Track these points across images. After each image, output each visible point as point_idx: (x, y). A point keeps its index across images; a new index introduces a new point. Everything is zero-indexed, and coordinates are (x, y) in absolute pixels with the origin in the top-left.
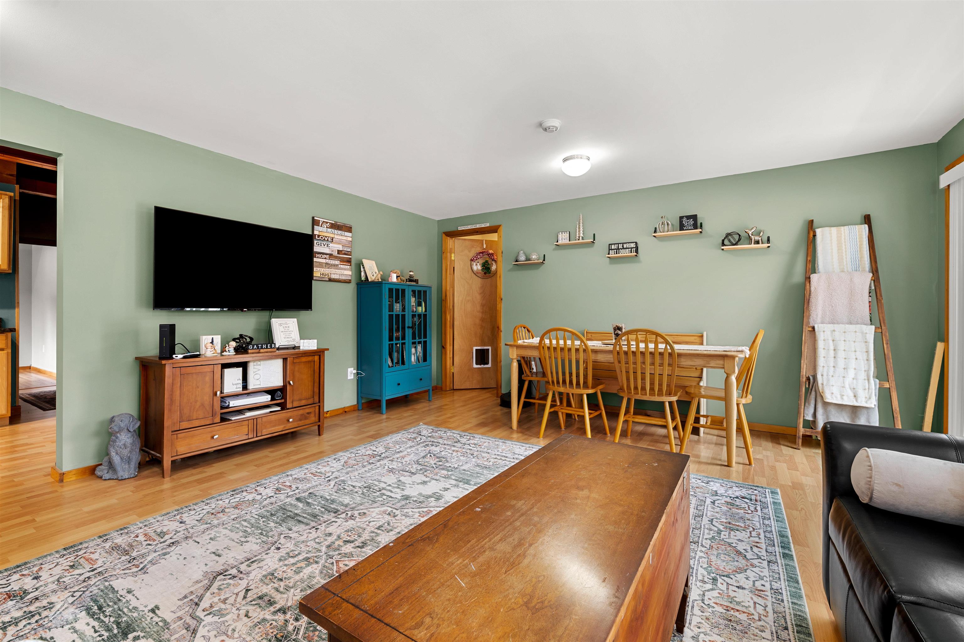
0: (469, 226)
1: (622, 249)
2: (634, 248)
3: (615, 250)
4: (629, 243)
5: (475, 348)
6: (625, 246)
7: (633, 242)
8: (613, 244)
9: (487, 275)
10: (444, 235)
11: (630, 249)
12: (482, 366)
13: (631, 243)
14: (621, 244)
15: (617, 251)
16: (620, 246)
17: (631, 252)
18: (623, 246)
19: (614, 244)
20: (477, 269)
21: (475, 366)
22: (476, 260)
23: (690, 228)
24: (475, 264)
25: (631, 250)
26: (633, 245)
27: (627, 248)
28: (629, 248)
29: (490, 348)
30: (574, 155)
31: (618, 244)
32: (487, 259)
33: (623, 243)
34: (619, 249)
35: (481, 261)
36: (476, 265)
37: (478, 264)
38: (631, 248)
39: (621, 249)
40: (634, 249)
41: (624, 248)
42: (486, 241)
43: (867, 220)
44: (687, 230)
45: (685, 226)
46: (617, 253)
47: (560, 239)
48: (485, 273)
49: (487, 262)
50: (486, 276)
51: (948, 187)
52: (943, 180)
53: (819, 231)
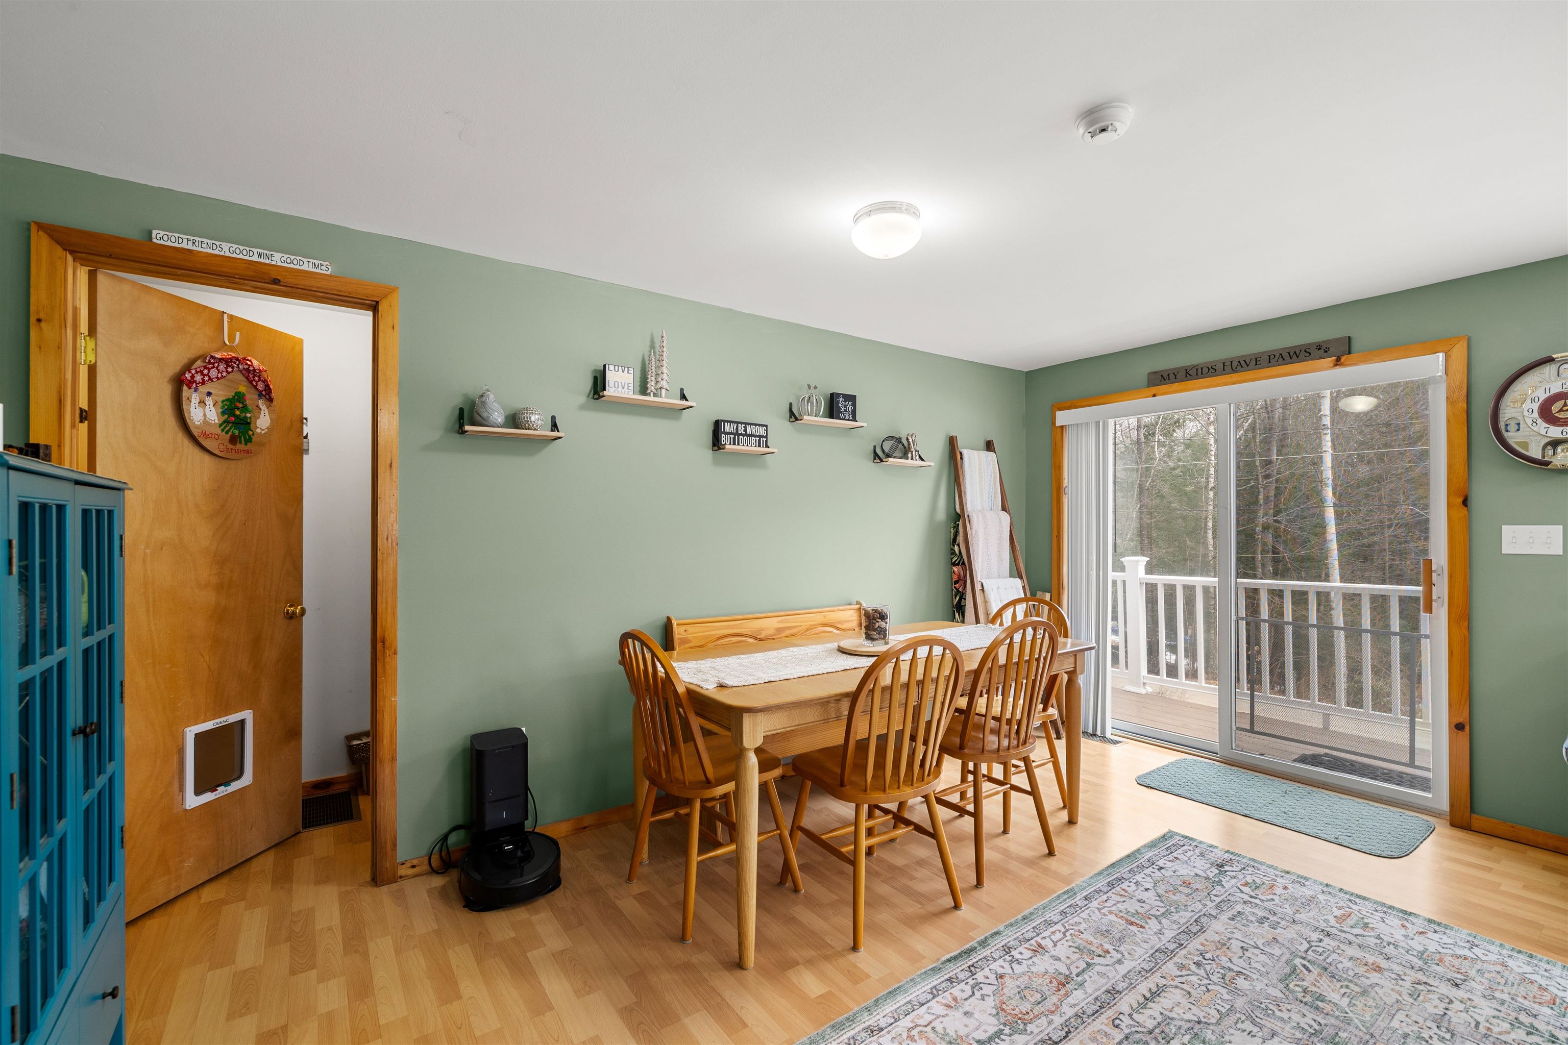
1: (743, 435)
2: (763, 437)
3: (732, 436)
4: (756, 425)
5: (191, 733)
6: (749, 430)
7: (763, 426)
8: (728, 421)
9: (239, 446)
11: (758, 439)
12: (222, 791)
13: (759, 425)
14: (742, 423)
15: (734, 439)
16: (741, 430)
17: (759, 446)
18: (745, 430)
19: (730, 422)
20: (206, 422)
21: (192, 801)
22: (203, 383)
23: (848, 417)
24: (195, 398)
25: (759, 441)
26: (761, 431)
27: (752, 435)
28: (755, 436)
29: (247, 715)
31: (738, 423)
32: (242, 389)
33: (746, 424)
34: (739, 435)
35: (221, 391)
36: (202, 403)
37: (209, 401)
38: (760, 437)
39: (741, 434)
40: (765, 439)
41: (746, 435)
42: (231, 317)
43: (990, 446)
44: (844, 419)
45: (841, 412)
46: (734, 444)
47: (611, 384)
48: (233, 440)
49: (239, 397)
50: (238, 451)
51: (1062, 427)
52: (1062, 418)
53: (965, 452)
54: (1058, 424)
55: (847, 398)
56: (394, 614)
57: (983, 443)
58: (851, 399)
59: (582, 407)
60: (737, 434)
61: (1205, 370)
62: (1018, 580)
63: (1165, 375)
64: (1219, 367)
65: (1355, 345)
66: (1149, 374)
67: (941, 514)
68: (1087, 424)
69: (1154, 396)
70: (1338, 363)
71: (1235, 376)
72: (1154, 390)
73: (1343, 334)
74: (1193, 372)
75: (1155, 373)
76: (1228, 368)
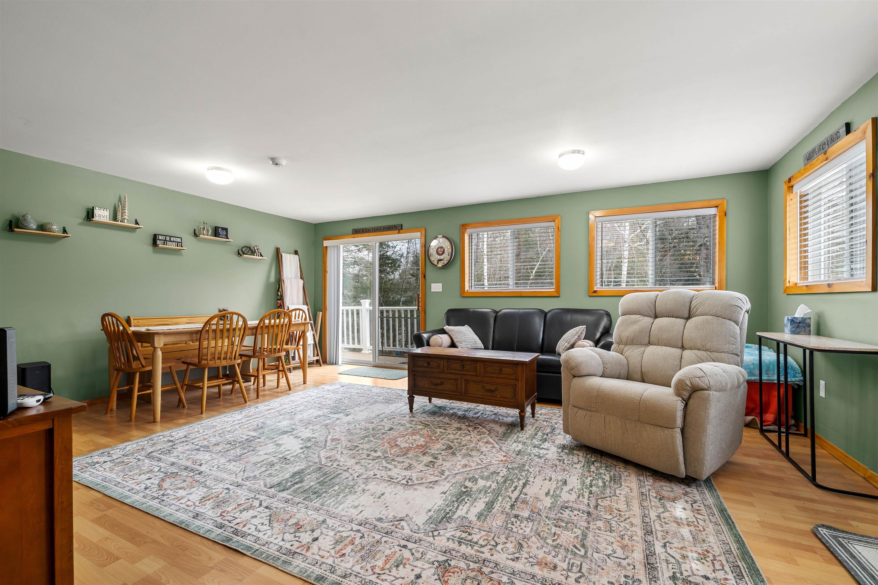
3: (163, 241)
4: (176, 237)
6: (172, 239)
7: (180, 238)
13: (178, 237)
14: (168, 236)
16: (168, 239)
17: (178, 246)
18: (170, 239)
19: (162, 235)
23: (224, 237)
25: (178, 244)
26: (179, 240)
27: (173, 242)
28: (175, 242)
31: (166, 236)
33: (170, 236)
34: (167, 241)
38: (178, 242)
40: (180, 244)
41: (170, 241)
43: (296, 253)
44: (222, 238)
45: (220, 235)
46: (164, 244)
47: (97, 215)
51: (326, 247)
52: (326, 243)
53: (283, 254)
54: (324, 245)
55: (223, 229)
57: (293, 251)
58: (226, 230)
59: (80, 224)
60: (166, 240)
61: (368, 230)
62: (306, 306)
63: (356, 231)
64: (371, 230)
65: (404, 227)
66: (352, 230)
67: (272, 279)
68: (334, 246)
69: (354, 238)
70: (399, 233)
71: (375, 233)
72: (354, 236)
73: (400, 223)
74: (364, 231)
75: (354, 229)
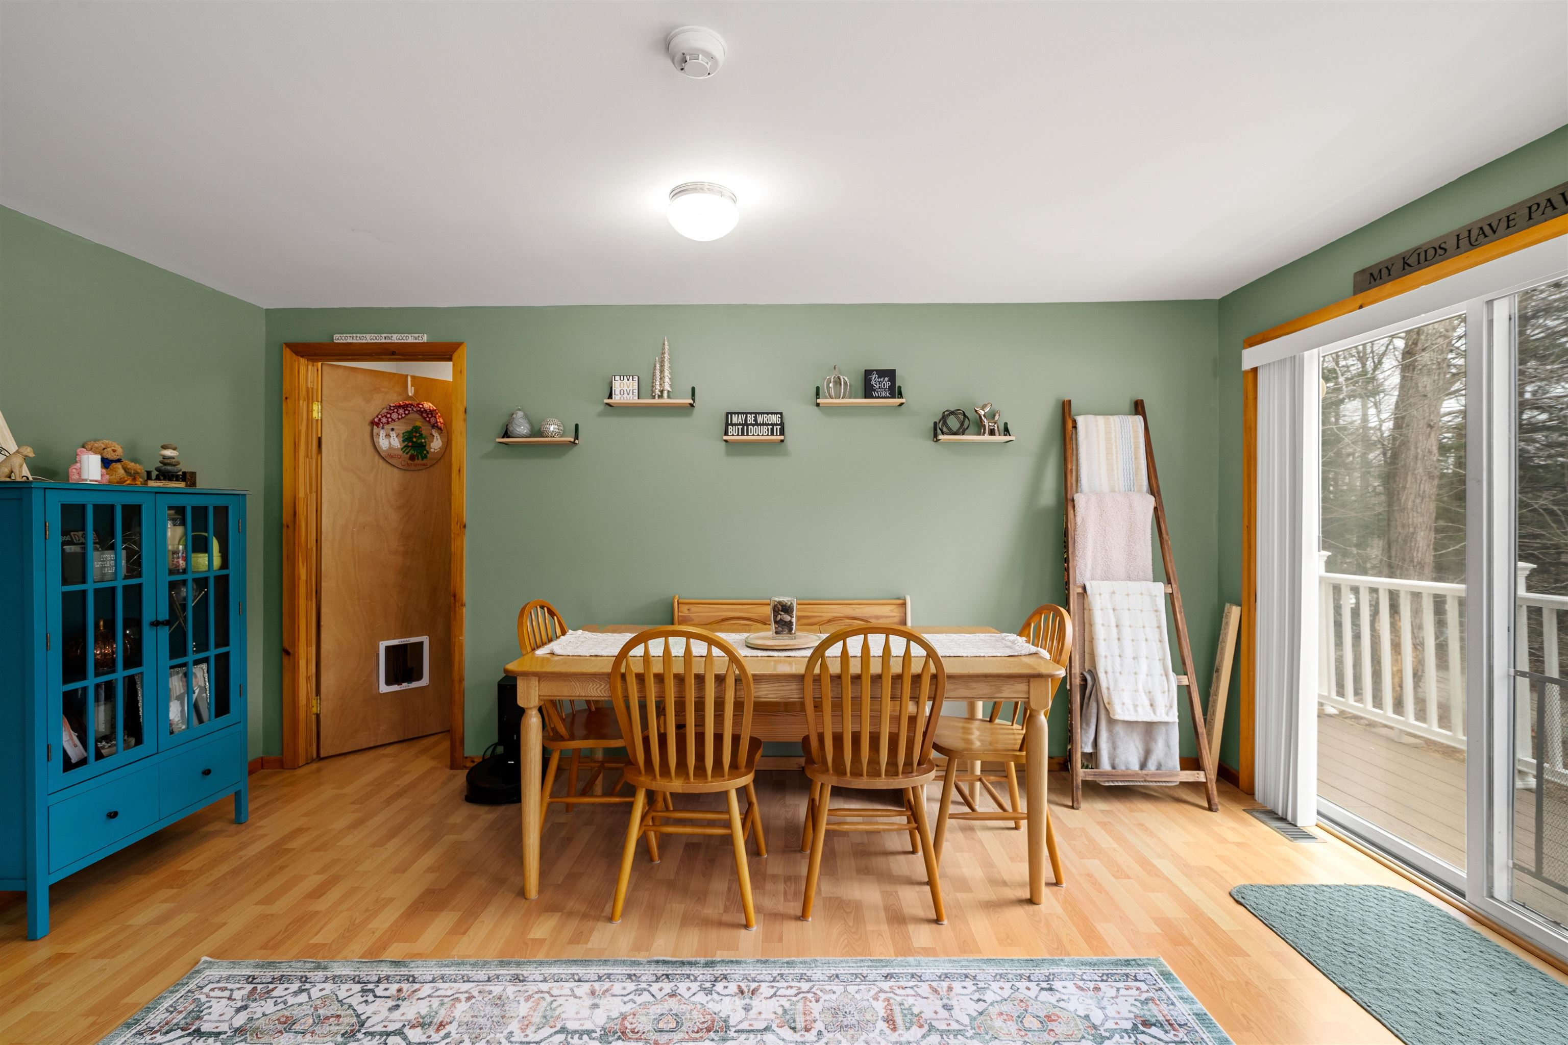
0: (368, 336)
1: (753, 425)
2: (777, 424)
3: (740, 427)
4: (768, 414)
5: (383, 645)
6: (760, 419)
7: (777, 413)
8: (735, 413)
9: (417, 462)
10: (287, 353)
11: (770, 427)
12: (405, 686)
13: (772, 413)
14: (751, 413)
15: (743, 430)
16: (751, 419)
17: (772, 434)
18: (756, 420)
19: (738, 413)
20: (390, 448)
21: (384, 688)
22: (388, 423)
23: (883, 394)
24: (382, 433)
25: (772, 430)
26: (775, 419)
27: (763, 424)
28: (767, 425)
29: (425, 639)
30: (702, 183)
31: (746, 414)
32: (418, 424)
33: (756, 413)
34: (748, 425)
35: (401, 427)
36: (388, 436)
37: (393, 434)
38: (773, 425)
39: (751, 424)
40: (779, 427)
41: (757, 424)
42: (413, 377)
43: (1138, 408)
44: (878, 397)
45: (875, 390)
46: (743, 434)
47: (617, 392)
48: (412, 458)
49: (416, 429)
50: (416, 465)
51: (1255, 370)
52: (1250, 358)
53: (1080, 420)
54: (1247, 365)
55: (882, 373)
56: (461, 576)
57: (1127, 405)
58: (890, 374)
59: (601, 415)
60: (746, 424)
61: (1431, 253)
62: (1161, 585)
63: (1376, 274)
64: (1451, 244)
66: (1356, 274)
67: (1048, 497)
68: (1282, 362)
69: (1361, 307)
71: (1474, 254)
72: (1360, 298)
74: (1413, 260)
75: (1363, 271)
76: (1464, 243)
